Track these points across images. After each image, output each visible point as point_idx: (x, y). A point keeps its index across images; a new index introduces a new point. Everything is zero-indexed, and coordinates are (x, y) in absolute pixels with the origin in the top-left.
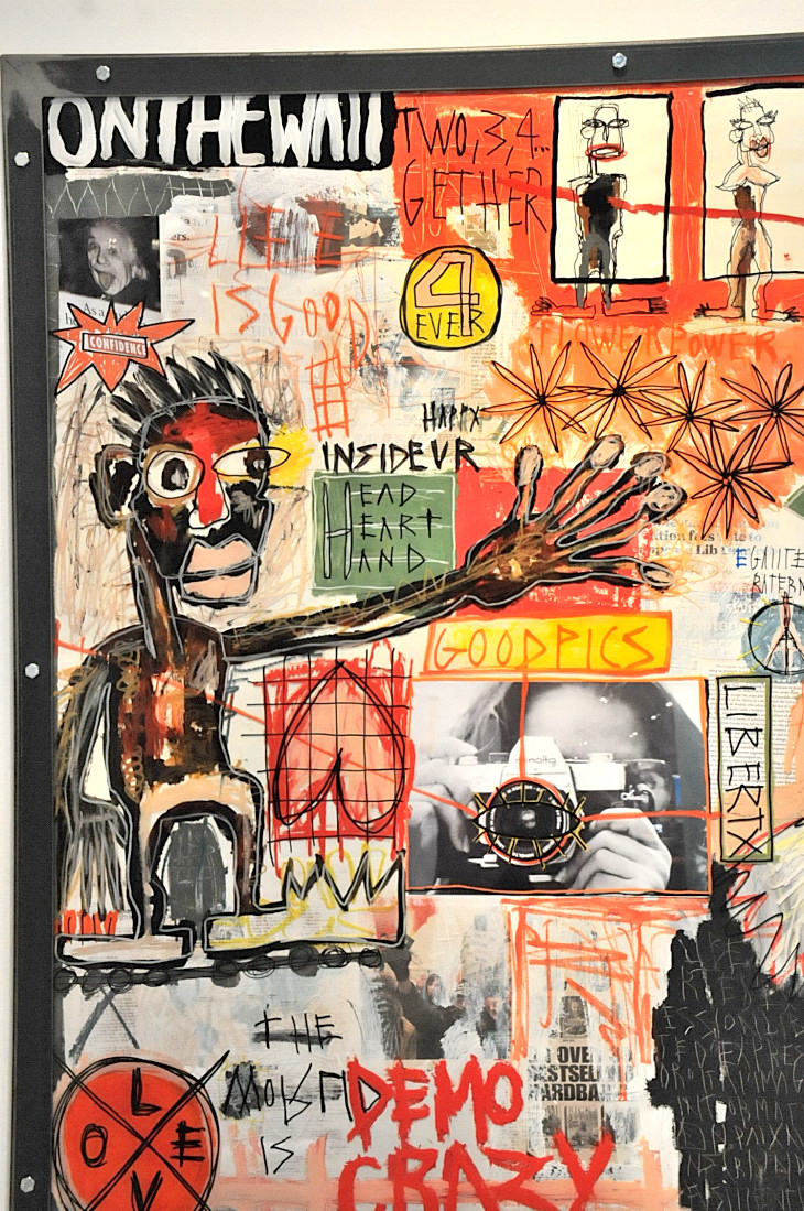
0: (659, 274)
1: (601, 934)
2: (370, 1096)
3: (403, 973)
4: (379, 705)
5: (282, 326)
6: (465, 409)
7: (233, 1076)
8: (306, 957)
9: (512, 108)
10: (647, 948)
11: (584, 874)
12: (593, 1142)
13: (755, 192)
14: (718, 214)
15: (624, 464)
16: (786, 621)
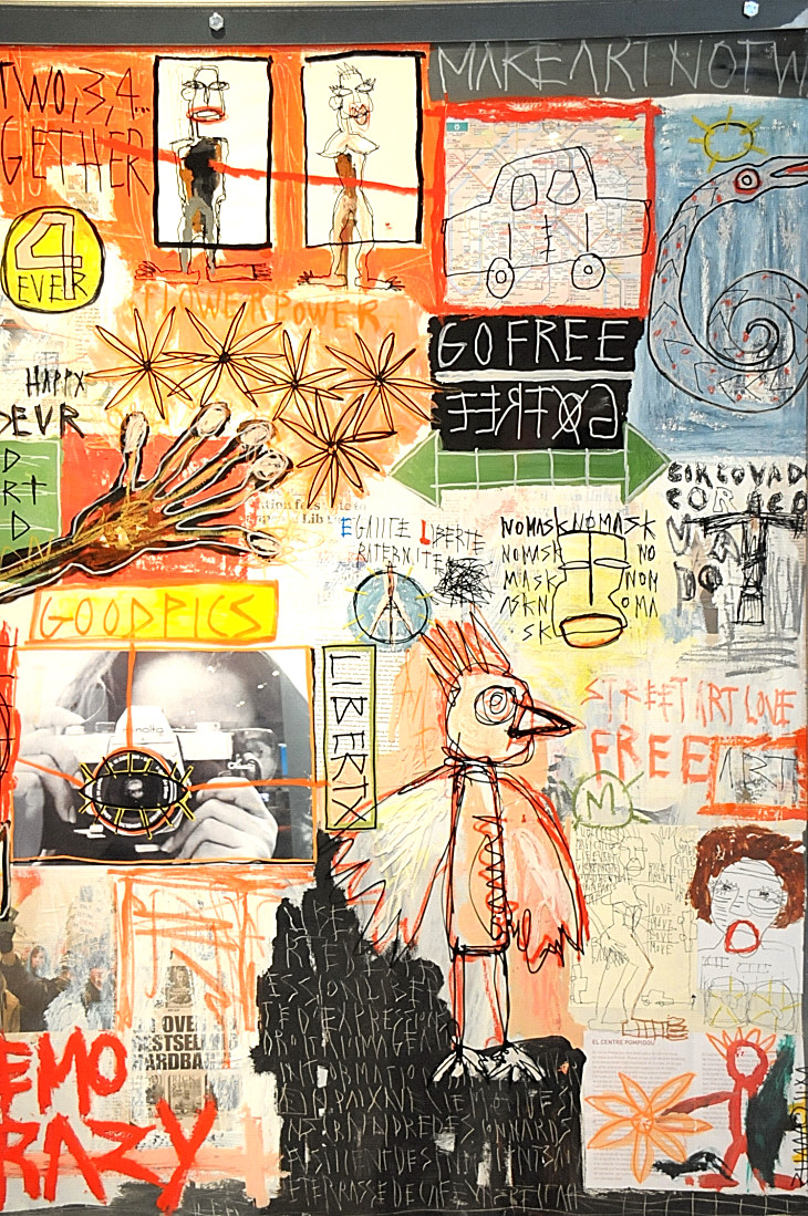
0: (264, 241)
1: (207, 903)
3: (6, 945)
6: (69, 374)
9: (111, 66)
10: (253, 916)
11: (191, 843)
12: (196, 1110)
13: (356, 159)
14: (320, 180)
15: (230, 432)
16: (390, 590)
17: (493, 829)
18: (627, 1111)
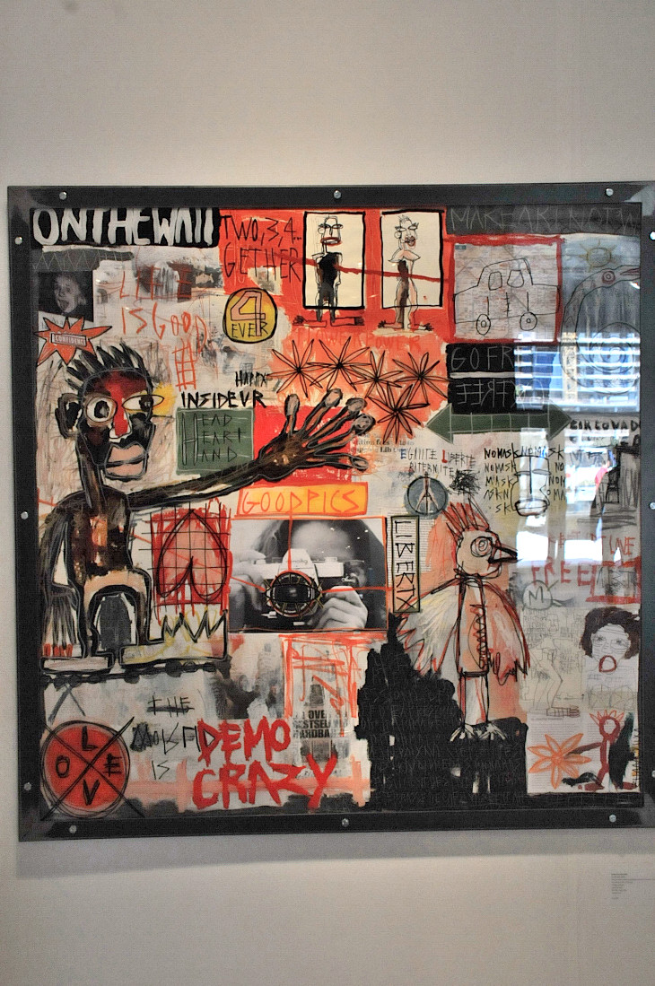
0: (360, 305)
1: (331, 652)
2: (209, 739)
3: (226, 674)
4: (213, 534)
5: (159, 330)
6: (258, 374)
7: (136, 730)
8: (176, 667)
9: (282, 217)
10: (355, 659)
11: (322, 621)
12: (327, 759)
13: (408, 264)
14: (389, 274)
15: (343, 404)
16: (427, 487)
17: (481, 611)
18: (548, 754)
